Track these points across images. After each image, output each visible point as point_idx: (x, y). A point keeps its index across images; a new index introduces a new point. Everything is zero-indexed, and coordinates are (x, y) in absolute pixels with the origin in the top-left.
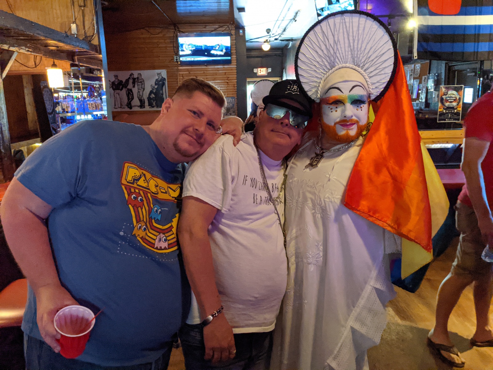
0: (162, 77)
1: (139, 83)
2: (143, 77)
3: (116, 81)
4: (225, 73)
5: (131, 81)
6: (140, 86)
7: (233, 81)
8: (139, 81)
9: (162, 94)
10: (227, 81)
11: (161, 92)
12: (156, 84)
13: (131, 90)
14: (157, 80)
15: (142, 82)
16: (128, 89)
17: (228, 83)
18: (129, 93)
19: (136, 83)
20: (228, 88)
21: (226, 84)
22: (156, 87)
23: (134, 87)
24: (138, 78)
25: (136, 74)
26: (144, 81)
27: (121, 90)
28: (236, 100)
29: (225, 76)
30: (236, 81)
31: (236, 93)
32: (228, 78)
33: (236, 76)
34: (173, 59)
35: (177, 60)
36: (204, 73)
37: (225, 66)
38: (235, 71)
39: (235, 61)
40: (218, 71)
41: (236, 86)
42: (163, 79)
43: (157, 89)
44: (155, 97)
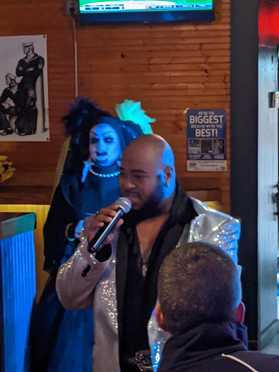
0: (36, 55)
4: (201, 44)
7: (221, 66)
9: (34, 100)
10: (206, 67)
11: (31, 93)
12: (18, 73)
14: (22, 62)
17: (206, 71)
20: (207, 85)
21: (203, 73)
22: (19, 80)
28: (228, 118)
29: (199, 53)
30: (228, 66)
31: (229, 98)
32: (208, 57)
33: (228, 53)
34: (63, 9)
35: (72, 10)
36: (144, 44)
37: (200, 28)
38: (228, 40)
39: (228, 13)
40: (182, 39)
41: (228, 79)
42: (38, 60)
43: (20, 85)
44: (16, 108)
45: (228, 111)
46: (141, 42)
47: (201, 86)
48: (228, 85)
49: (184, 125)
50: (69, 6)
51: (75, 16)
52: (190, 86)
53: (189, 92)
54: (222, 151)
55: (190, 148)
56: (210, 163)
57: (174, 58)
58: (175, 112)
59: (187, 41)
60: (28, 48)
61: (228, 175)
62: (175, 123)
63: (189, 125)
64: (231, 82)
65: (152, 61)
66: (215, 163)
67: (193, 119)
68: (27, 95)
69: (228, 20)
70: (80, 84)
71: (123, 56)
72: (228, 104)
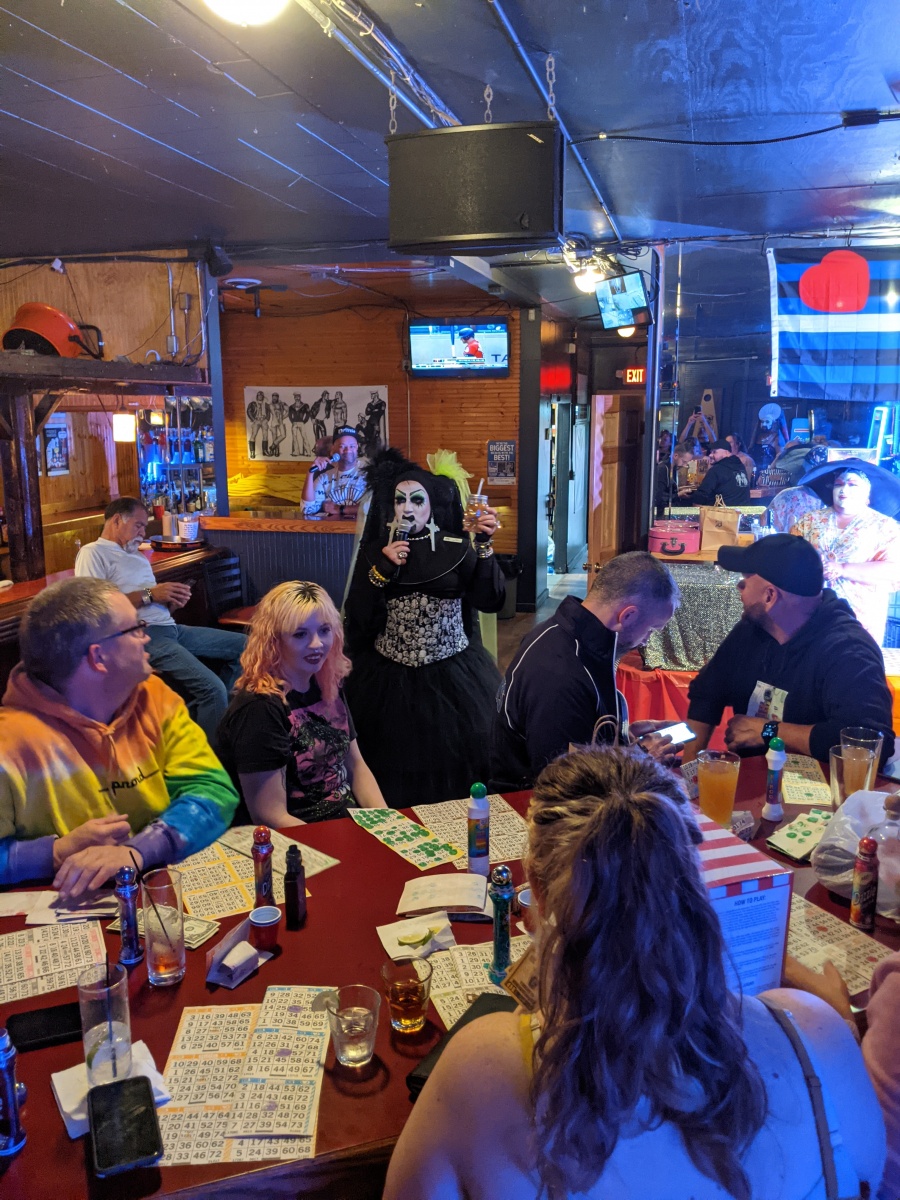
0: (380, 400)
1: (337, 411)
2: (344, 399)
3: (298, 404)
4: (498, 393)
5: (323, 406)
6: (339, 416)
7: (513, 410)
8: (338, 406)
9: (379, 432)
10: (502, 410)
11: (376, 428)
12: (367, 413)
13: (322, 423)
14: (370, 405)
15: (344, 409)
16: (317, 421)
17: (502, 413)
18: (318, 428)
19: (332, 410)
20: (503, 423)
21: (500, 414)
22: (367, 418)
23: (328, 417)
24: (336, 400)
25: (333, 392)
26: (345, 406)
27: (305, 421)
28: (517, 447)
29: (497, 400)
30: (518, 409)
31: (518, 433)
32: (503, 403)
33: (518, 400)
34: (400, 366)
35: (406, 367)
36: (458, 393)
37: (498, 381)
38: (518, 390)
39: (518, 371)
40: (485, 389)
41: (518, 419)
42: (381, 404)
43: (368, 422)
44: (365, 438)
45: (517, 442)
46: (455, 391)
47: (498, 423)
48: (518, 423)
49: (486, 452)
50: (404, 365)
51: (408, 372)
52: (491, 423)
53: (490, 428)
54: (513, 470)
55: (490, 468)
56: (504, 479)
57: (480, 403)
58: (479, 442)
59: (490, 391)
60: (375, 394)
61: (516, 488)
62: (479, 450)
63: (489, 452)
64: (520, 421)
65: (464, 405)
66: (507, 479)
67: (492, 448)
68: (374, 429)
69: (518, 376)
70: (412, 421)
71: (442, 401)
72: (518, 437)
